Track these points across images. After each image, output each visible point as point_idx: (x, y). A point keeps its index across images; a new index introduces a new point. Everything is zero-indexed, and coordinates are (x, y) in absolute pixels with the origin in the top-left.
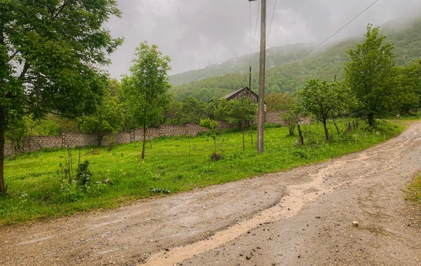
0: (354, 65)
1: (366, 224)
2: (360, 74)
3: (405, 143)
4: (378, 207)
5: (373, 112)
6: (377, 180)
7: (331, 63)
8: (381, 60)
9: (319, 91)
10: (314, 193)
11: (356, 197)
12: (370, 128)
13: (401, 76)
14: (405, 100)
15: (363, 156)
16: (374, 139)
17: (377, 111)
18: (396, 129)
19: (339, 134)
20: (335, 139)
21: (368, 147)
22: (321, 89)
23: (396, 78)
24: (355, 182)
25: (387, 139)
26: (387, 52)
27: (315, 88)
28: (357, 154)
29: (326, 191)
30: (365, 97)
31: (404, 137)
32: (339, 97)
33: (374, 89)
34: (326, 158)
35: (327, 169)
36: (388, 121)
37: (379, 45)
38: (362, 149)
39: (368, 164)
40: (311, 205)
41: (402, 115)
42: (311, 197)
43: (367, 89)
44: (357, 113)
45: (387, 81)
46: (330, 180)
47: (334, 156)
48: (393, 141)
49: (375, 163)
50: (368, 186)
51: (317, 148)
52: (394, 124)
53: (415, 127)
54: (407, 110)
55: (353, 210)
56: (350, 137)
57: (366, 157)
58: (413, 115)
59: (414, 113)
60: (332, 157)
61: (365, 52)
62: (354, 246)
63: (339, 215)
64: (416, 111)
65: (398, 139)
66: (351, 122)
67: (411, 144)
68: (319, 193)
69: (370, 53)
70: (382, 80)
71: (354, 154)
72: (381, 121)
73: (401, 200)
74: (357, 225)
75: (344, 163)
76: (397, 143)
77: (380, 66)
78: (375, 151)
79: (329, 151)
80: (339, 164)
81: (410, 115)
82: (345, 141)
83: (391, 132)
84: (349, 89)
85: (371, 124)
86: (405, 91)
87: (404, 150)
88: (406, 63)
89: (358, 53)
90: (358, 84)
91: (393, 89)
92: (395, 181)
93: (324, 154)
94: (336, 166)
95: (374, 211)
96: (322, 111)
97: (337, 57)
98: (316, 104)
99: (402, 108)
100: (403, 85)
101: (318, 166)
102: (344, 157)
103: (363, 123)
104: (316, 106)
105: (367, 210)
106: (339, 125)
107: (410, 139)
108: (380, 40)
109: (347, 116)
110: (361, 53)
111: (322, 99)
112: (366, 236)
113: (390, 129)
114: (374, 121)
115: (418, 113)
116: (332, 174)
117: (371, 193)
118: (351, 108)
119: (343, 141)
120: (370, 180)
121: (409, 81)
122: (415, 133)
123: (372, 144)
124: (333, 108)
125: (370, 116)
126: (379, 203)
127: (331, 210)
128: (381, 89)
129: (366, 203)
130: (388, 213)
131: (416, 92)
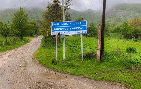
0: (16, 19)
1: (23, 66)
2: (18, 22)
3: (31, 44)
4: (25, 61)
5: (22, 35)
6: (25, 55)
7: (6, 16)
8: (24, 19)
9: (4, 27)
10: (5, 61)
11: (19, 60)
12: (21, 40)
13: (30, 25)
14: (31, 32)
15: (20, 48)
16: (23, 43)
17: (23, 34)
18: (29, 40)
19: (11, 42)
20: (10, 44)
21: (21, 46)
22: (4, 26)
23: (29, 25)
24: (18, 56)
25: (27, 43)
26: (26, 17)
27: (2, 25)
28: (18, 48)
29: (10, 60)
30: (20, 30)
31: (31, 43)
32: (11, 29)
33: (22, 27)
34: (8, 50)
35: (8, 53)
36: (26, 38)
37: (24, 14)
38: (19, 46)
39: (21, 51)
40: (5, 64)
41: (30, 36)
42: (5, 62)
43: (20, 27)
44: (17, 35)
45: (26, 26)
46: (10, 57)
47: (10, 49)
48: (28, 44)
49: (24, 50)
50: (22, 57)
51: (4, 47)
52: (28, 39)
53: (34, 40)
54: (32, 35)
55: (19, 63)
56: (15, 43)
57: (21, 49)
58: (33, 36)
59: (34, 36)
60: (9, 49)
61: (19, 15)
62: (21, 71)
63: (15, 65)
64: (34, 35)
65: (30, 43)
66: (15, 38)
67: (33, 45)
68: (7, 61)
69: (21, 16)
70: (25, 25)
71: (17, 48)
72: (24, 38)
73: (31, 59)
74: (21, 66)
75: (14, 51)
76: (29, 44)
77: (24, 20)
78: (23, 47)
79: (8, 48)
80: (12, 51)
81: (32, 36)
82: (14, 44)
83: (28, 41)
84: (15, 27)
85: (21, 38)
86: (31, 29)
87: (31, 46)
88: (31, 20)
89: (17, 15)
90: (17, 26)
91: (28, 28)
92: (29, 55)
93: (7, 49)
94: (11, 52)
95: (25, 62)
96: (5, 34)
97: (9, 14)
98: (3, 31)
99: (30, 34)
100: (31, 27)
101: (5, 53)
102: (13, 49)
103: (19, 38)
104: (3, 32)
105: (23, 62)
106: (11, 39)
107: (33, 43)
108: (24, 12)
109: (13, 36)
110: (18, 15)
111: (5, 29)
112: (23, 68)
113: (27, 40)
114: (22, 38)
115: (35, 36)
116: (10, 55)
117: (23, 58)
118: (15, 33)
119: (13, 44)
120: (22, 55)
121: (32, 26)
122: (34, 41)
123: (22, 45)
124: (9, 33)
125: (21, 36)
126: (26, 60)
127: (13, 64)
128: (25, 28)
129: (22, 61)
130: (28, 62)
131: (34, 30)
